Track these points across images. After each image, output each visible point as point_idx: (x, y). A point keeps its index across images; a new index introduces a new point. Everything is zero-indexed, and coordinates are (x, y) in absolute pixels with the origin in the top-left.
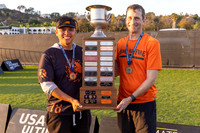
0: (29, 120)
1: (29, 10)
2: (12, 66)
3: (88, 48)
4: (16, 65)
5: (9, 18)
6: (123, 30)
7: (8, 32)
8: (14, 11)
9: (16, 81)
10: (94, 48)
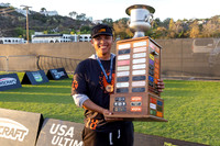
0: (59, 131)
1: (81, 16)
2: (58, 75)
3: (121, 53)
4: (62, 74)
5: (61, 26)
6: (183, 37)
7: (59, 39)
8: (65, 18)
9: (59, 91)
10: (128, 51)
